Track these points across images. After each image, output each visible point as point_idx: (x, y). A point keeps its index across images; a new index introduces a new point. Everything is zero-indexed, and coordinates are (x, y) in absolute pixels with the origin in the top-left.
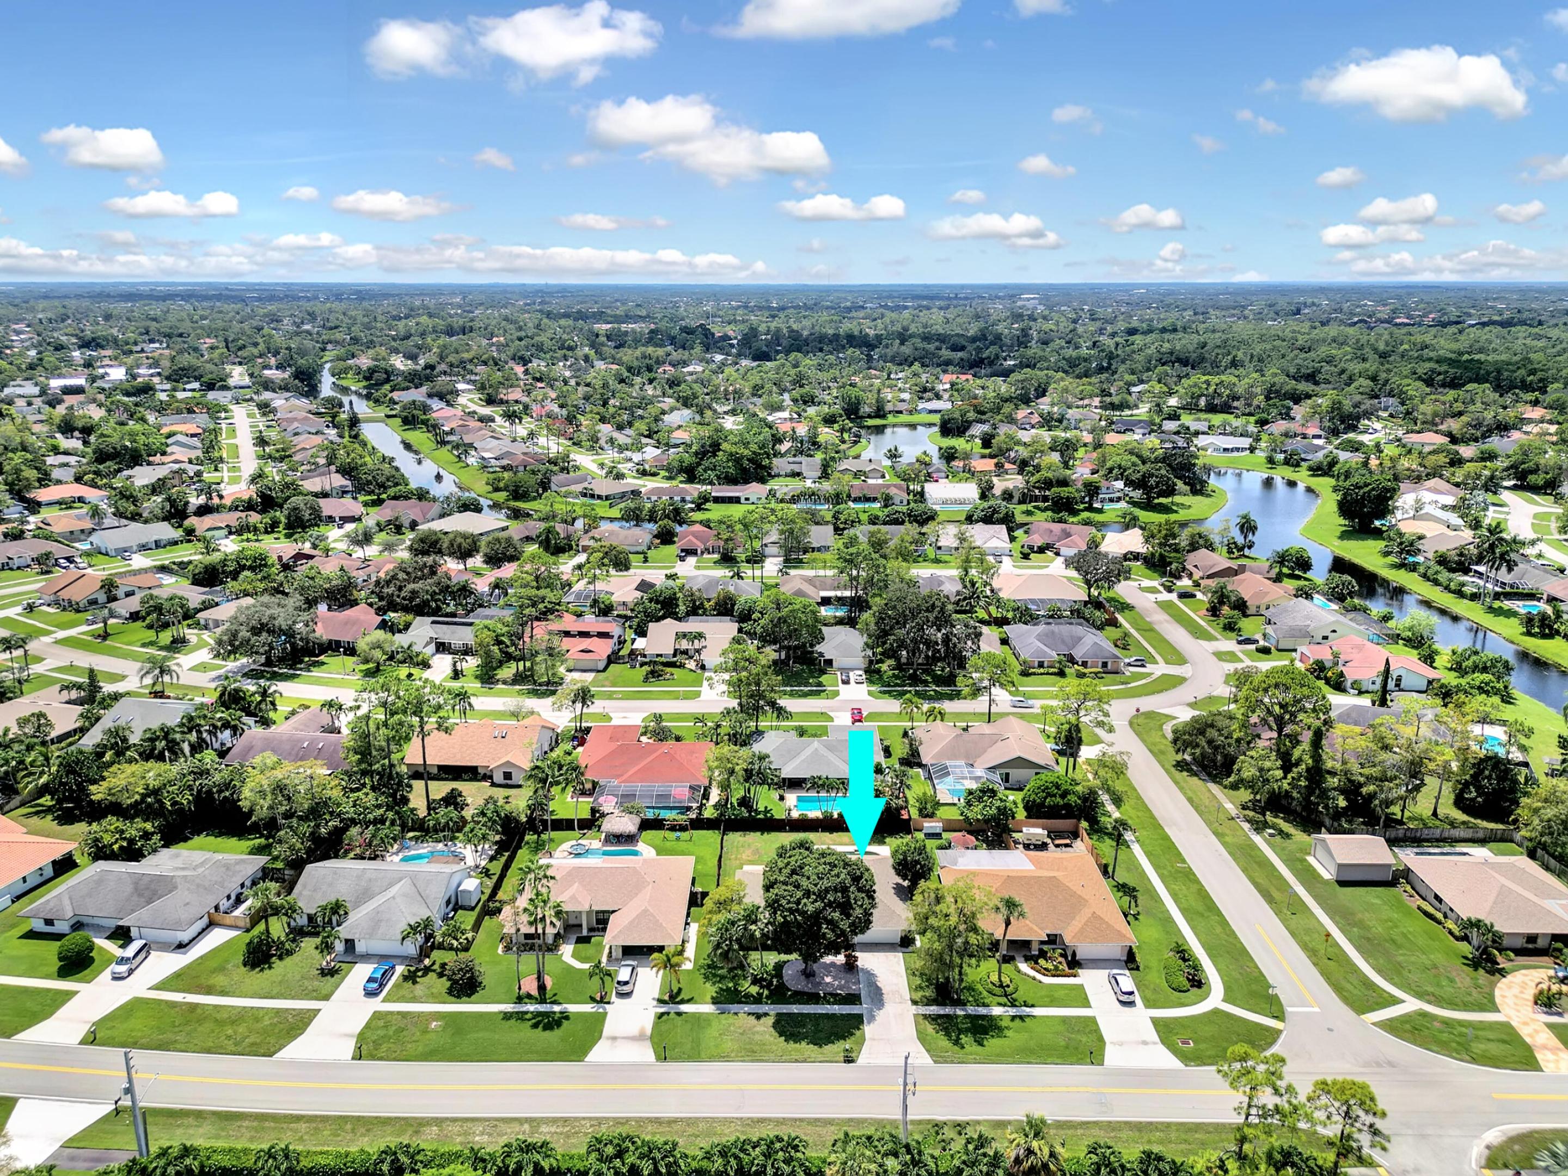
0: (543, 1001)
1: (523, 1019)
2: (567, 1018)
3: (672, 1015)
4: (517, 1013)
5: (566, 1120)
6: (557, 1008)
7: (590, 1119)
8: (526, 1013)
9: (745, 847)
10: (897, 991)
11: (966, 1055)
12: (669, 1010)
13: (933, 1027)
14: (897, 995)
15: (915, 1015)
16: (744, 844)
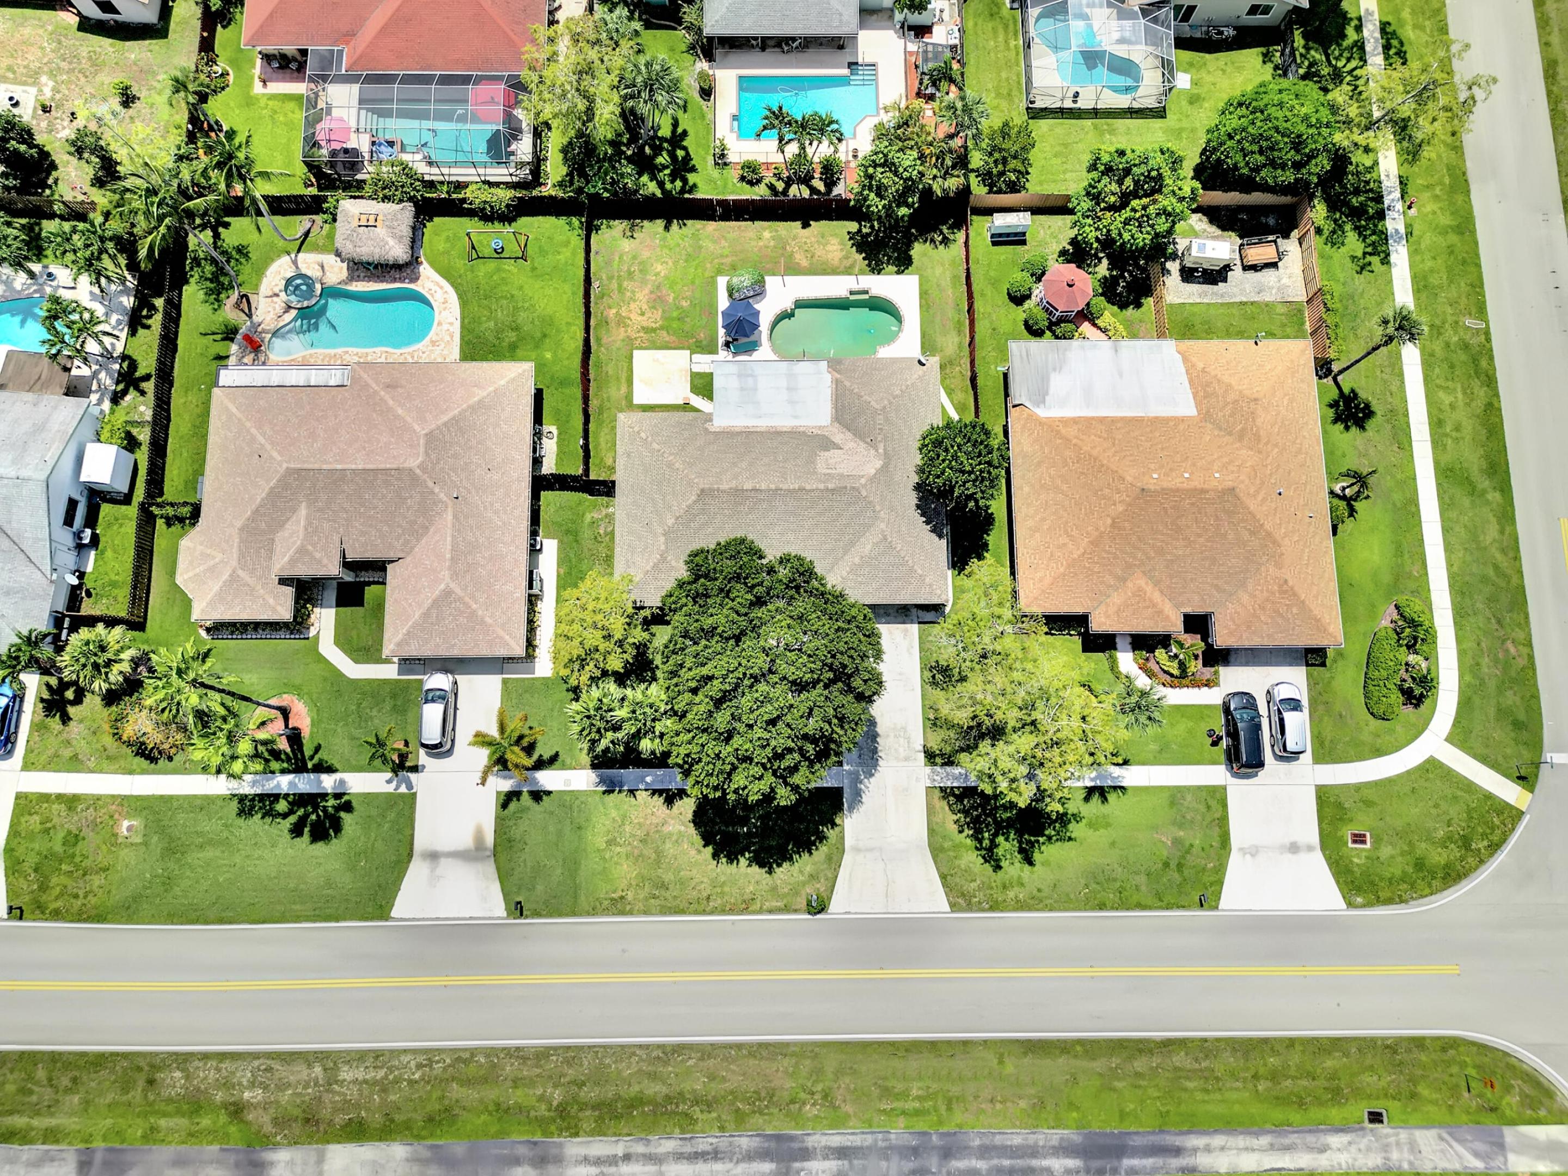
0: (299, 766)
1: (270, 813)
2: (348, 807)
3: (525, 797)
4: (262, 797)
5: (378, 1054)
6: (328, 782)
7: (415, 1051)
8: (276, 797)
9: (635, 268)
10: (904, 729)
11: (1004, 887)
12: (519, 785)
13: (955, 817)
14: (902, 740)
15: (928, 788)
16: (634, 258)
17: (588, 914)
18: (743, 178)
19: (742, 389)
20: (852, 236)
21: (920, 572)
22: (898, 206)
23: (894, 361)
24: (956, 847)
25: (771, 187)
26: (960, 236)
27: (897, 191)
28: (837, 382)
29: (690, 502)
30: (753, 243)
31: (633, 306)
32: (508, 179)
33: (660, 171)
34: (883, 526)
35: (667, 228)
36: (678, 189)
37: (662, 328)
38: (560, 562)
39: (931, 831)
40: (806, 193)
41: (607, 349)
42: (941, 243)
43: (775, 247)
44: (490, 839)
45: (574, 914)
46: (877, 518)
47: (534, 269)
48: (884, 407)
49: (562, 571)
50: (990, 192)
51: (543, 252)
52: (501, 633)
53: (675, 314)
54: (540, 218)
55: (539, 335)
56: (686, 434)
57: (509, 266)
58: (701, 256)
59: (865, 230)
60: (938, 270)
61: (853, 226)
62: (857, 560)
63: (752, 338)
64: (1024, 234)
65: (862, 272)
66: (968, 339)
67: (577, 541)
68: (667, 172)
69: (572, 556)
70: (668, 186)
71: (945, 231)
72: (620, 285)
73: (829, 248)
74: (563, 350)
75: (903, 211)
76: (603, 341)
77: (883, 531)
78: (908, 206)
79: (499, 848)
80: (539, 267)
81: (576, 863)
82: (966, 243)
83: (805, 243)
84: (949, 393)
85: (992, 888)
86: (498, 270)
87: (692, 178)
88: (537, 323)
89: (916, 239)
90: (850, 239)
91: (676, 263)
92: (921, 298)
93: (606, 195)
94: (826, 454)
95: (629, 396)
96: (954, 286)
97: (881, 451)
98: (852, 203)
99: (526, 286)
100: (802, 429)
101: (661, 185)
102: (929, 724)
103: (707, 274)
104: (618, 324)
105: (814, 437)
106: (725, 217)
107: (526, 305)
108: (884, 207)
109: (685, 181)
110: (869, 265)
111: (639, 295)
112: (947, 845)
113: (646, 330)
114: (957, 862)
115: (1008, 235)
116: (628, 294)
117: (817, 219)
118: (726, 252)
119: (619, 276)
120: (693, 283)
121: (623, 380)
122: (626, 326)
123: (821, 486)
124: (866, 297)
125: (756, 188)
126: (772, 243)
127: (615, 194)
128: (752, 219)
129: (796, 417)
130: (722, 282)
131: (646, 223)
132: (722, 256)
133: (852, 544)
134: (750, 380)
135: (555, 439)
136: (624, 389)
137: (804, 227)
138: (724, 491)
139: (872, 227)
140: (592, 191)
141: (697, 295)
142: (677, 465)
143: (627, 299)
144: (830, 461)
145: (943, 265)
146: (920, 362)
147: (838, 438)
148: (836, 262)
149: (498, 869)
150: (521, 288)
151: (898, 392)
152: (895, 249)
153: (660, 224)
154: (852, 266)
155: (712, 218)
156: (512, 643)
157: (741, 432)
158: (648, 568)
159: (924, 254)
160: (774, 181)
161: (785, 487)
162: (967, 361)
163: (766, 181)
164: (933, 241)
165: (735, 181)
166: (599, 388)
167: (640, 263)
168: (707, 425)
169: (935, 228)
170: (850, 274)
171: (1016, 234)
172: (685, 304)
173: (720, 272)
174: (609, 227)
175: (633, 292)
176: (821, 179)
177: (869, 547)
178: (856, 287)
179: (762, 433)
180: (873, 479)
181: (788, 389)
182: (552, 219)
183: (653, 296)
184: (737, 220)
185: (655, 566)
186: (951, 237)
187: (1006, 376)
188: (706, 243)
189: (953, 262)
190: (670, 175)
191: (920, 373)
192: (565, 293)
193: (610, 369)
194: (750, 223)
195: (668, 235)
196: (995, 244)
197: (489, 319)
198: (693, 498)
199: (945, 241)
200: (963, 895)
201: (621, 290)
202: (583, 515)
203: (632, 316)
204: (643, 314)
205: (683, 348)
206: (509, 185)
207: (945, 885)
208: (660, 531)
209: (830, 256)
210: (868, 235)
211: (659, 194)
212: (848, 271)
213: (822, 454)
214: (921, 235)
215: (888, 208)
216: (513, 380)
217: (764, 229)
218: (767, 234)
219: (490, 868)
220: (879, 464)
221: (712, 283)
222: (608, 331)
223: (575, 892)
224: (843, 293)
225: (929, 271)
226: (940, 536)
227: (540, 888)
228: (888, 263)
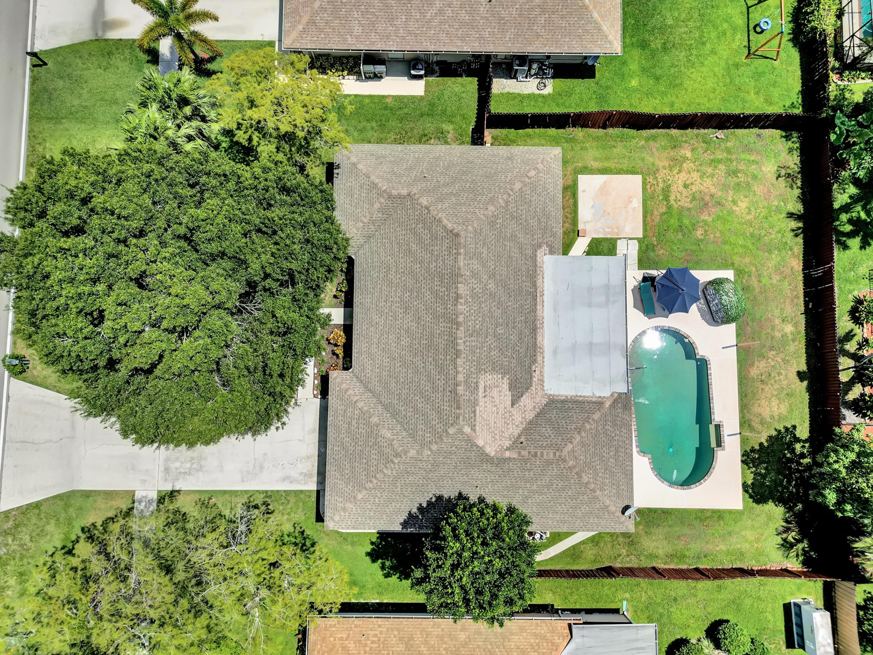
9: (742, 178)
10: (200, 469)
11: (21, 574)
12: (164, 61)
13: (99, 524)
14: (188, 465)
15: (132, 493)
16: (755, 177)
17: (30, 131)
18: (859, 302)
19: (590, 289)
20: (791, 430)
21: (360, 496)
22: (838, 491)
23: (629, 475)
24: (69, 522)
25: (849, 336)
26: (795, 565)
27: (861, 490)
28: (599, 403)
29: (445, 221)
30: (777, 312)
31: (695, 175)
32: (846, 35)
33: (864, 208)
34: (412, 453)
35: (791, 215)
36: (842, 229)
37: (669, 207)
38: (398, 98)
39: (87, 494)
40: (844, 377)
41: (643, 147)
42: (785, 540)
43: (773, 338)
44: (114, 35)
45: (31, 117)
46: (422, 446)
47: (737, 66)
48: (564, 461)
49: (388, 100)
50: (859, 607)
51: (758, 75)
52: (305, 20)
53: (686, 222)
54: (799, 73)
55: (659, 72)
56: (533, 222)
57: (740, 39)
58: (760, 253)
59: (798, 447)
60: (749, 534)
61: (803, 432)
62: (375, 420)
63: (658, 307)
64: (802, 646)
65: (744, 441)
66: (660, 565)
67: (422, 115)
68: (863, 215)
69: (406, 111)
70: (844, 217)
71: (800, 546)
72: (720, 161)
73: (774, 402)
74: (641, 99)
75: (831, 497)
76: (651, 143)
77: (406, 453)
78: (839, 503)
79: (102, 44)
80: (740, 72)
81: (82, 120)
82: (786, 573)
83: (779, 374)
84: (594, 541)
85: (21, 559)
86: (735, 29)
87: (855, 243)
88: (672, 70)
89: (790, 509)
90: (787, 429)
91: (750, 223)
92: (714, 511)
93: (833, 137)
94: (506, 386)
95: (587, 170)
96: (728, 553)
97: (507, 454)
98: (837, 430)
99: (716, 58)
100: (539, 359)
101: (846, 208)
102: (205, 497)
103: (736, 259)
104: (674, 159)
105: (530, 373)
106: (808, 281)
107: (693, 58)
108: (836, 471)
109: (851, 235)
110: (753, 450)
111: (708, 182)
112: (72, 511)
113: (666, 191)
114: (53, 522)
115: (800, 626)
116: (710, 170)
117: (810, 389)
118: (764, 280)
119: (731, 160)
120: (725, 243)
121: (606, 164)
122: (671, 168)
123: (461, 378)
124: (713, 444)
125: (847, 317)
126: (778, 335)
127: (835, 148)
128: (807, 312)
129: (555, 352)
130: (729, 274)
131: (797, 192)
132: (759, 275)
133: (395, 414)
134: (603, 299)
135: (537, 92)
136: (596, 165)
137: (799, 373)
138: (456, 260)
139: (803, 456)
140: (837, 122)
141: (711, 247)
142: (491, 208)
143: (703, 168)
144: (495, 391)
145: (757, 540)
146: (626, 508)
147: (526, 401)
148: (756, 409)
149: (83, 44)
150: (713, 52)
151: (585, 479)
152: (776, 483)
153: (798, 208)
154: (752, 429)
155: (807, 266)
156: (294, 35)
157: (535, 285)
158: (373, 178)
159: (770, 518)
160: (858, 338)
161: (461, 333)
162: (633, 563)
163: (857, 330)
164: (787, 530)
165: (856, 293)
166: (597, 139)
167: (748, 184)
168: (544, 247)
169: (804, 534)
170: (741, 425)
171: (801, 636)
172: (699, 233)
173: (739, 273)
174: (791, 150)
175: (712, 176)
176: (863, 395)
177: (388, 434)
178: (725, 431)
179: (534, 310)
180: (470, 442)
181: (591, 344)
182: (798, 86)
183: (707, 198)
184: (806, 294)
185: (374, 185)
186: (793, 554)
187: (616, 611)
188: (775, 258)
189: (760, 553)
190: (859, 218)
191: (612, 508)
192: (709, 100)
193: (619, 150)
194: (802, 309)
195: (784, 215)
196: (787, 607)
197: (677, 19)
198: (450, 226)
199: (787, 546)
200: (16, 526)
201: (714, 162)
202: (451, 122)
203: (683, 175)
204: (686, 186)
205: (645, 230)
206: (839, 31)
207: (30, 506)
208: (414, 191)
209: (763, 402)
210: (793, 451)
211: (836, 205)
212: (744, 423)
213: (506, 381)
214: (796, 515)
215: (834, 476)
216: (600, 29)
217: (796, 325)
218: (789, 328)
219: (86, 35)
220: (491, 450)
221: (724, 266)
222: (664, 148)
223: (51, 119)
224: (717, 417)
225: (749, 522)
226: (405, 524)
227: (60, 83)
228: (755, 474)
